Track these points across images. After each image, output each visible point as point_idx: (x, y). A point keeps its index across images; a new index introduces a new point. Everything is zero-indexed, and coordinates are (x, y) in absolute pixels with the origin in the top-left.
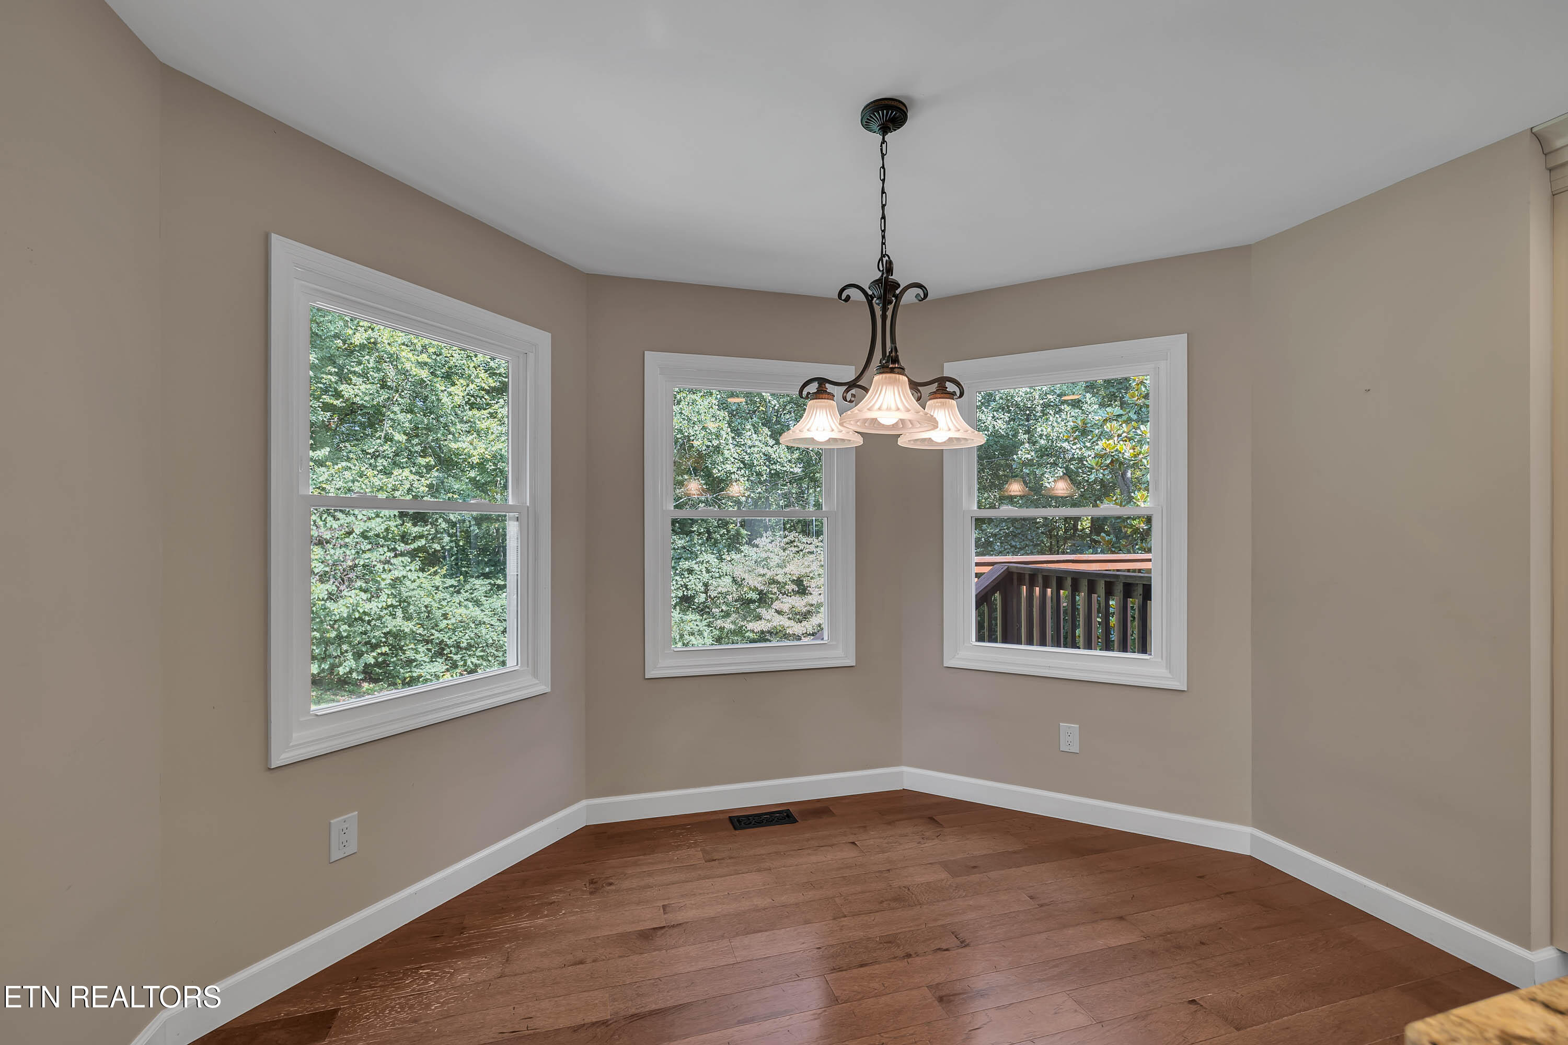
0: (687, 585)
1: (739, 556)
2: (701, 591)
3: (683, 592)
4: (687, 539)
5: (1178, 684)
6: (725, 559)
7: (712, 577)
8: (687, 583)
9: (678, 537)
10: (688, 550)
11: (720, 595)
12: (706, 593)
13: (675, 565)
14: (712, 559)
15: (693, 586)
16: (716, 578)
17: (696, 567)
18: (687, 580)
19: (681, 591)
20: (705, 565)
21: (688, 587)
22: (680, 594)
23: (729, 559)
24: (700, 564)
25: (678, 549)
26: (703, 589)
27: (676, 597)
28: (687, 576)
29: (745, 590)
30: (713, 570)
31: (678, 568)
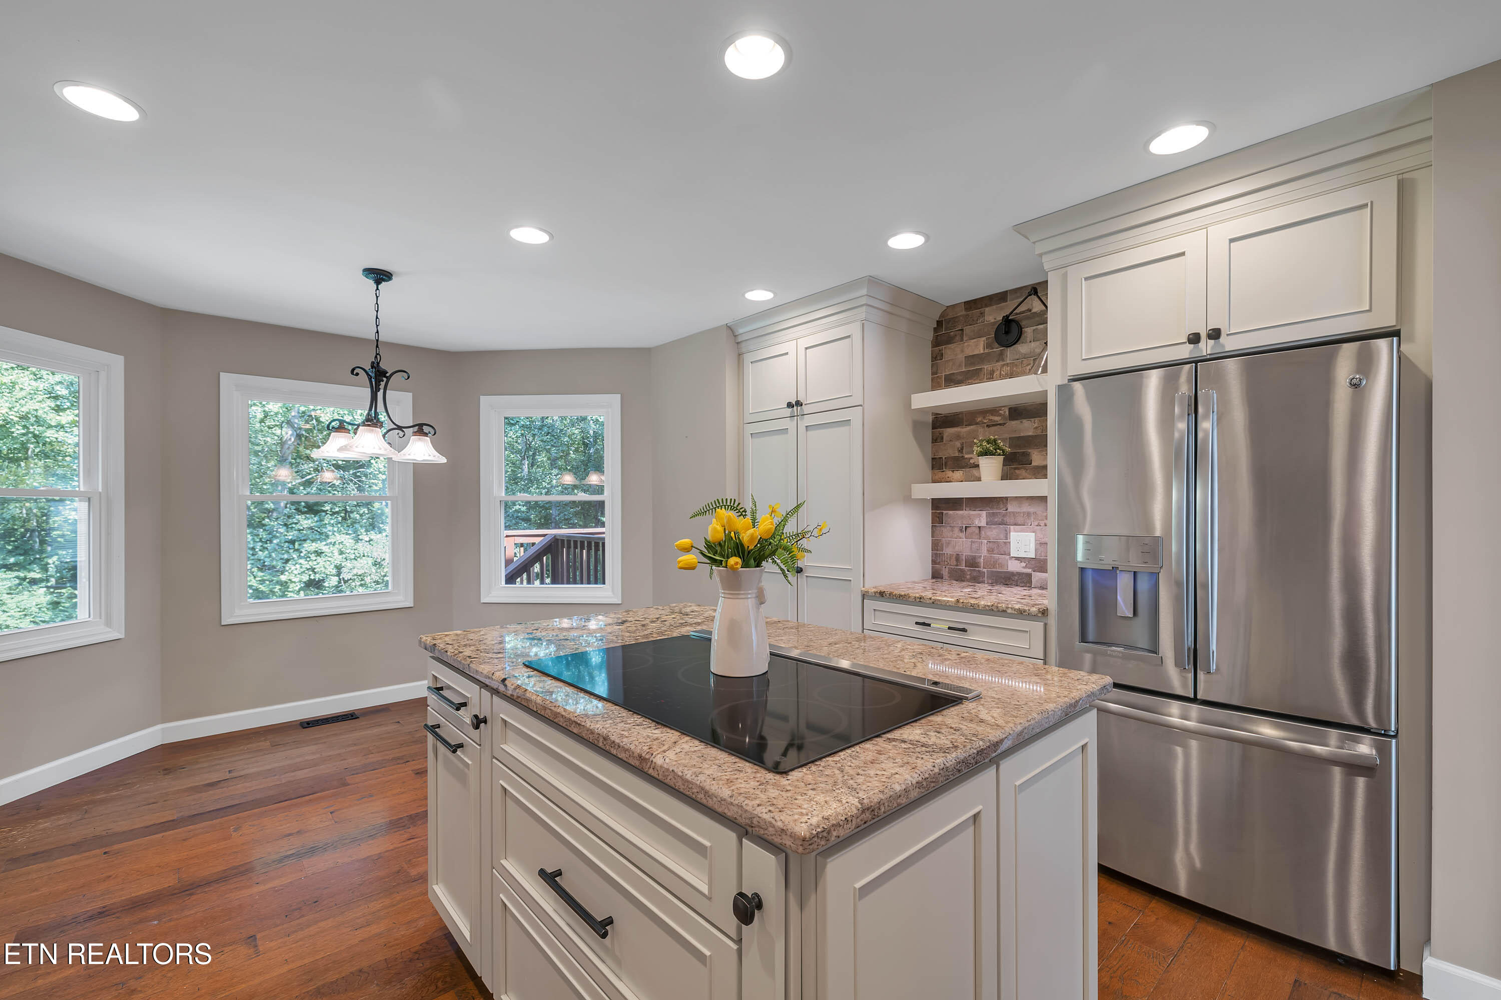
0: (315, 569)
1: (379, 536)
2: (331, 574)
3: (310, 575)
4: (316, 519)
5: (616, 600)
6: (362, 540)
7: (346, 558)
8: (314, 567)
9: (304, 517)
10: (317, 531)
11: (355, 577)
12: (338, 575)
13: (299, 548)
14: (348, 540)
15: (323, 569)
16: (351, 559)
17: (325, 549)
18: (315, 563)
19: (306, 575)
20: (337, 546)
21: (315, 571)
22: (305, 578)
23: (367, 539)
24: (331, 546)
25: (303, 530)
26: (334, 571)
27: (300, 581)
28: (314, 558)
29: (385, 571)
30: (348, 551)
31: (303, 550)
